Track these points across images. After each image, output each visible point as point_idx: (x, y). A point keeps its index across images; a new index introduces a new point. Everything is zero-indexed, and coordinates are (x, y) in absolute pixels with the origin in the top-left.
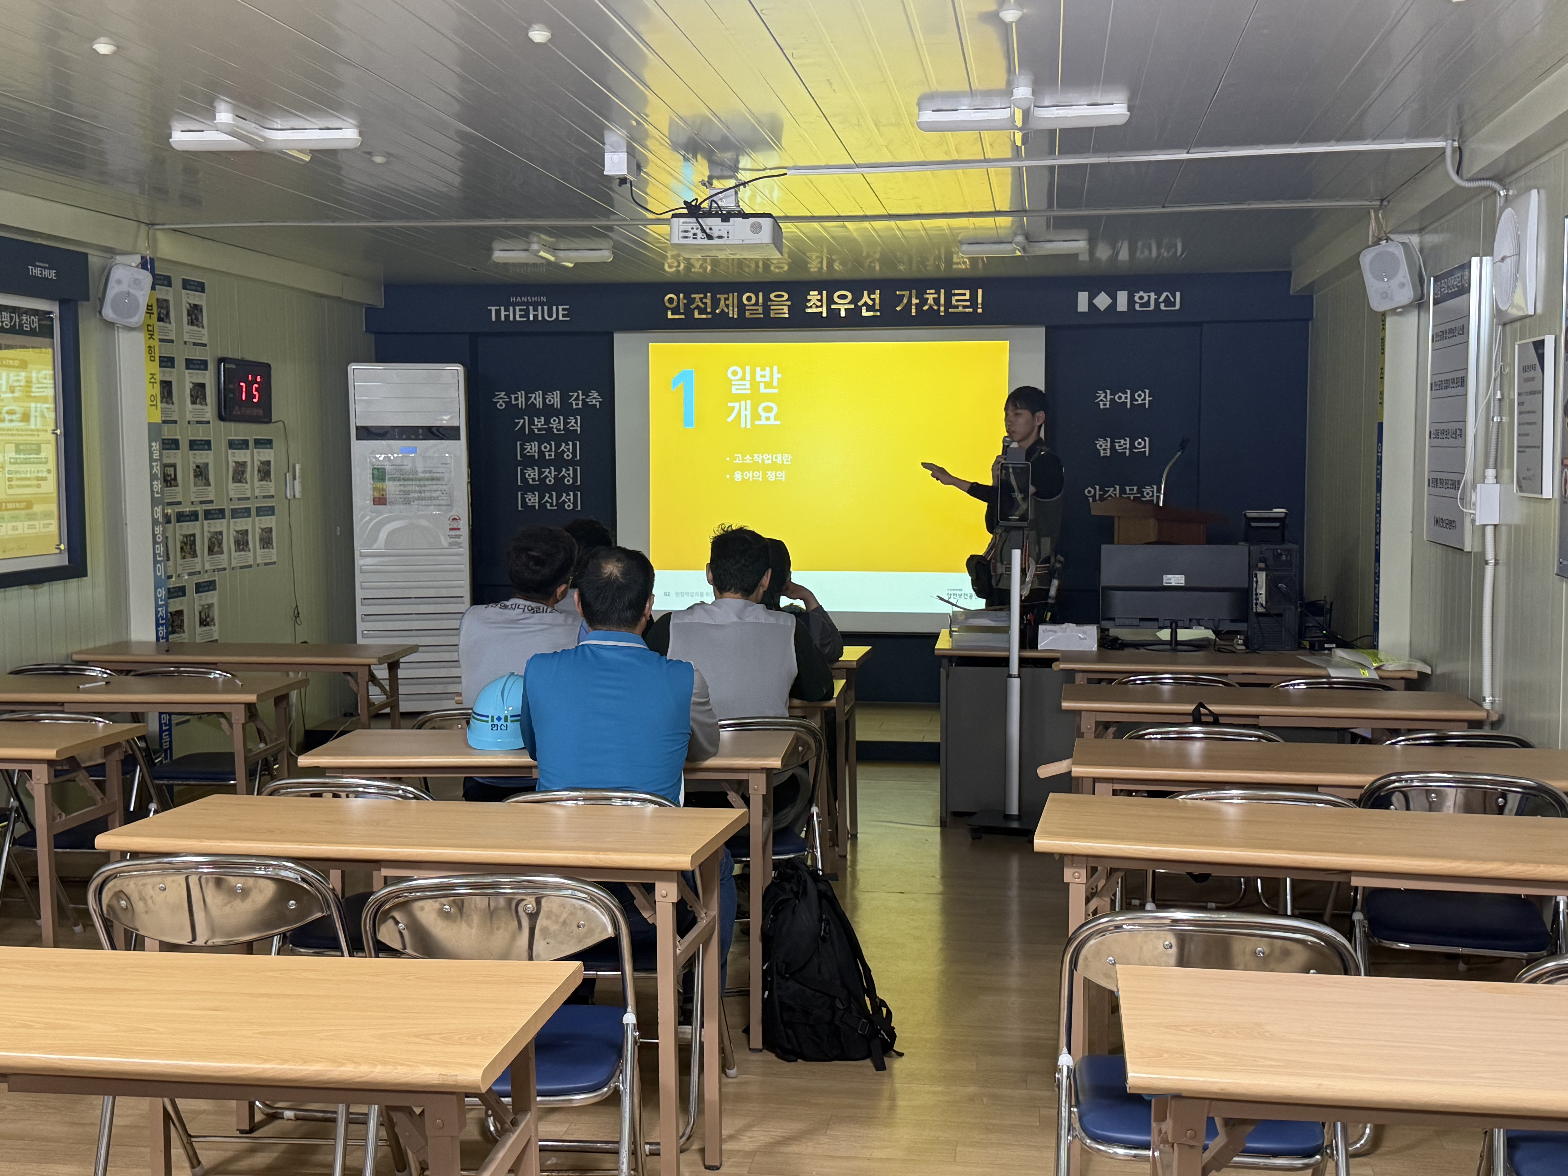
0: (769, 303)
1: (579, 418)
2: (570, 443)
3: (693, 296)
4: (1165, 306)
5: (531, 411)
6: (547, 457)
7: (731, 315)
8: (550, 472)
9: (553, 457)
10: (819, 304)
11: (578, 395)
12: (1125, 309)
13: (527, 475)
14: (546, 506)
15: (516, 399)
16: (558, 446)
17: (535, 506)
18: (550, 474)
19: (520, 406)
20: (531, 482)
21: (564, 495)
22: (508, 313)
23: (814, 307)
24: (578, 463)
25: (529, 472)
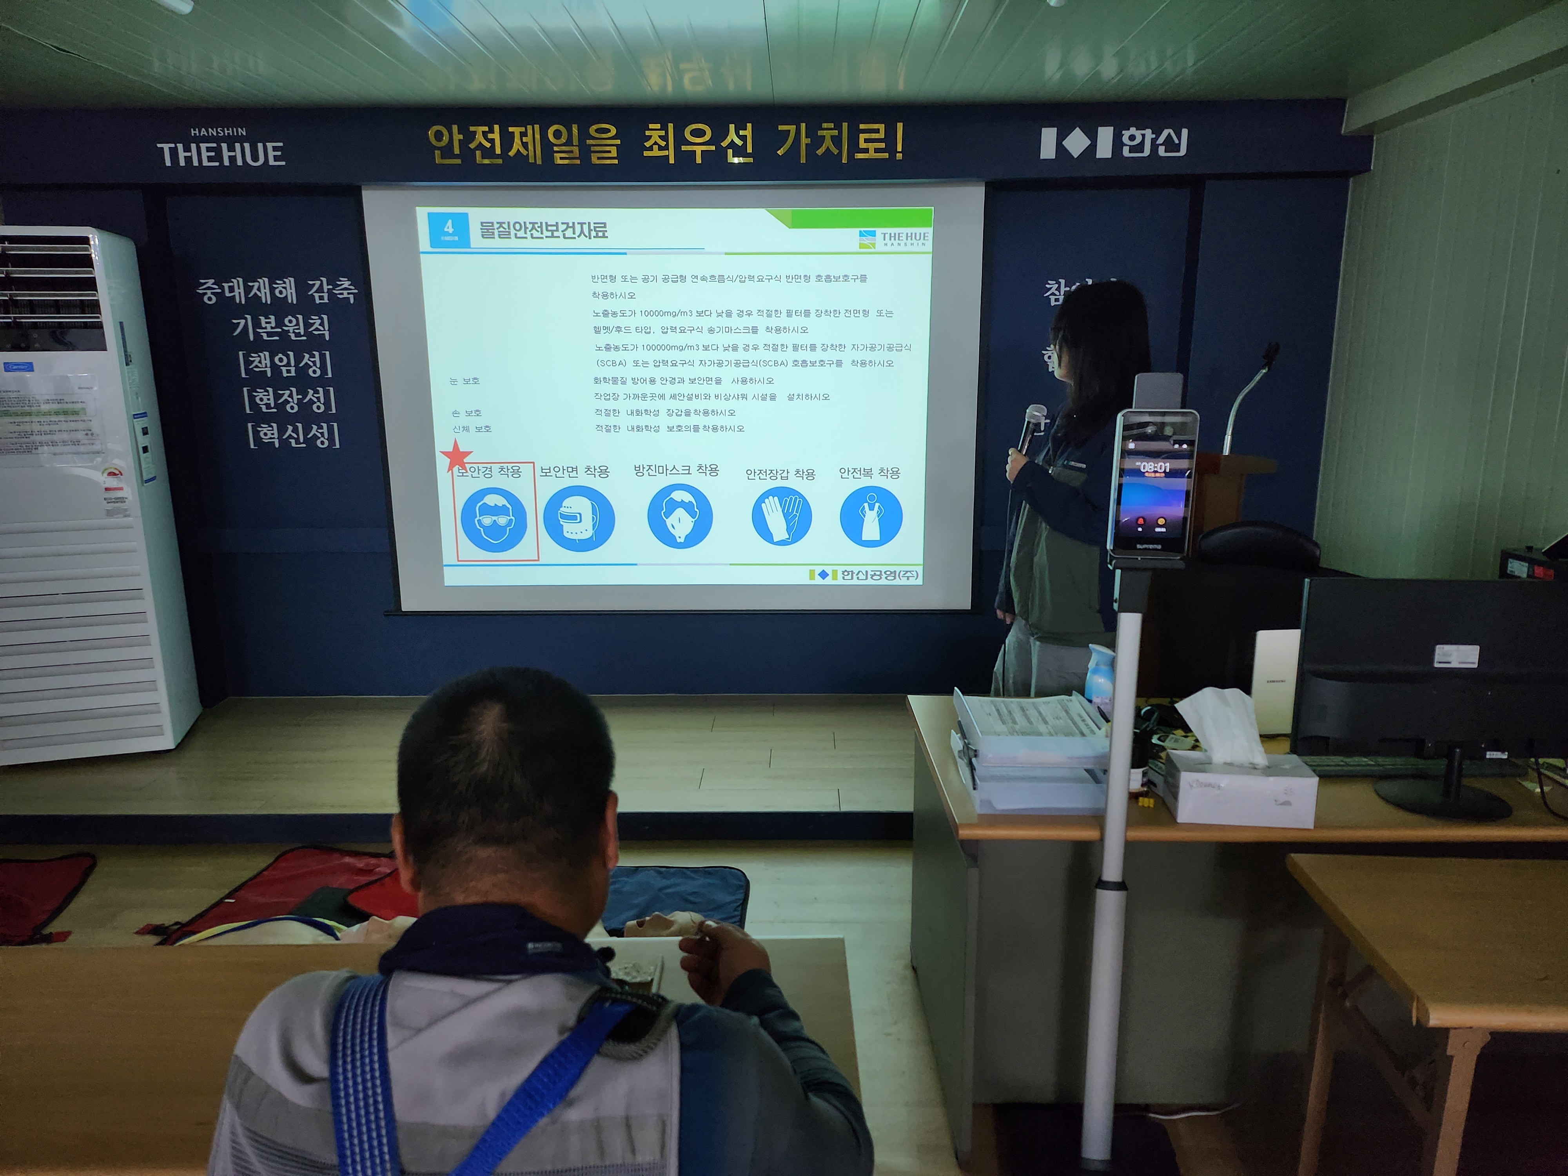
0: (589, 142)
1: (325, 317)
2: (317, 354)
3: (472, 129)
4: (1166, 151)
5: (255, 307)
6: (285, 375)
7: (531, 160)
8: (291, 396)
9: (293, 374)
10: (663, 144)
11: (321, 285)
12: (1109, 155)
13: (258, 400)
14: (291, 442)
15: (231, 289)
16: (299, 359)
17: (273, 443)
18: (292, 399)
19: (238, 301)
20: (264, 410)
21: (315, 427)
22: (188, 154)
23: (656, 147)
24: (330, 382)
25: (261, 395)
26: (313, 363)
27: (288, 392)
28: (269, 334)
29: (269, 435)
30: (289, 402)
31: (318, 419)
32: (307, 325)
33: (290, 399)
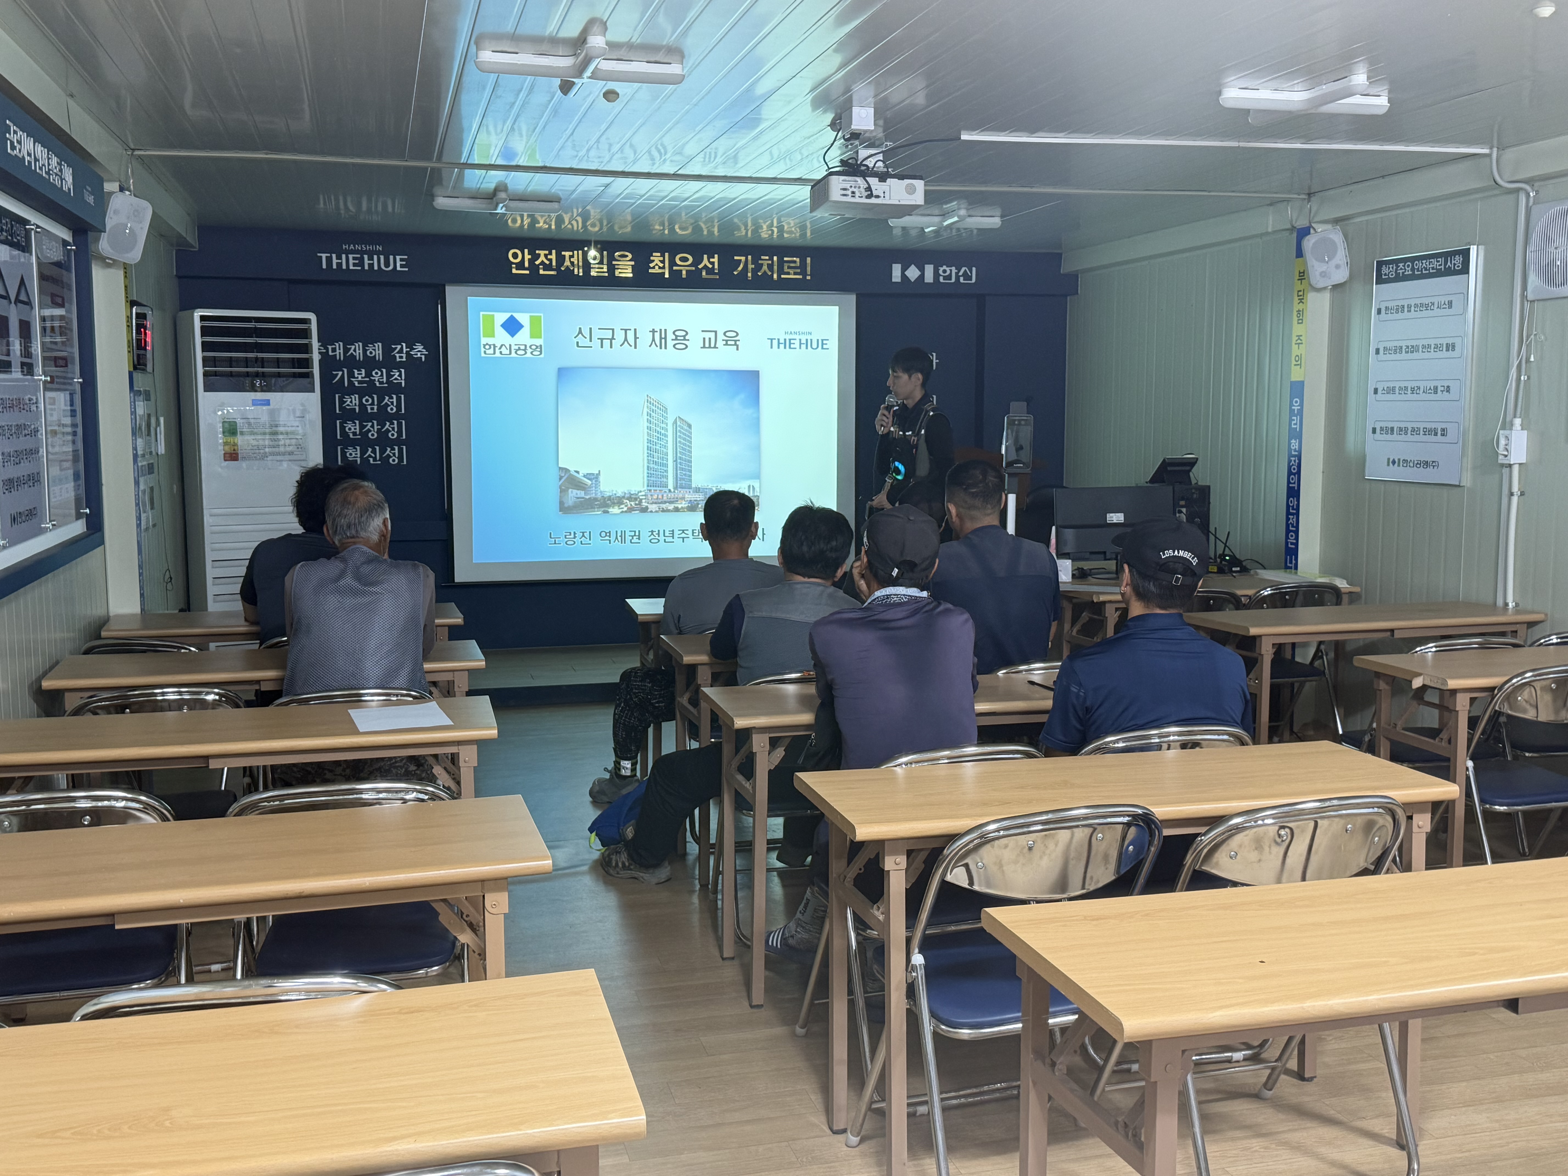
0: (614, 263)
1: (403, 371)
2: (394, 396)
3: (537, 252)
4: (964, 280)
5: (351, 363)
6: (369, 411)
7: (576, 272)
9: (375, 411)
10: (661, 265)
11: (402, 348)
12: (932, 280)
13: (347, 429)
14: (369, 460)
15: (334, 350)
16: (381, 400)
19: (338, 358)
20: (351, 436)
21: (389, 449)
22: (340, 261)
23: (657, 267)
24: (403, 417)
25: (350, 426)
26: (392, 403)
27: (370, 424)
28: (360, 382)
29: (354, 455)
30: (371, 431)
31: (392, 443)
32: (389, 376)
33: (372, 429)
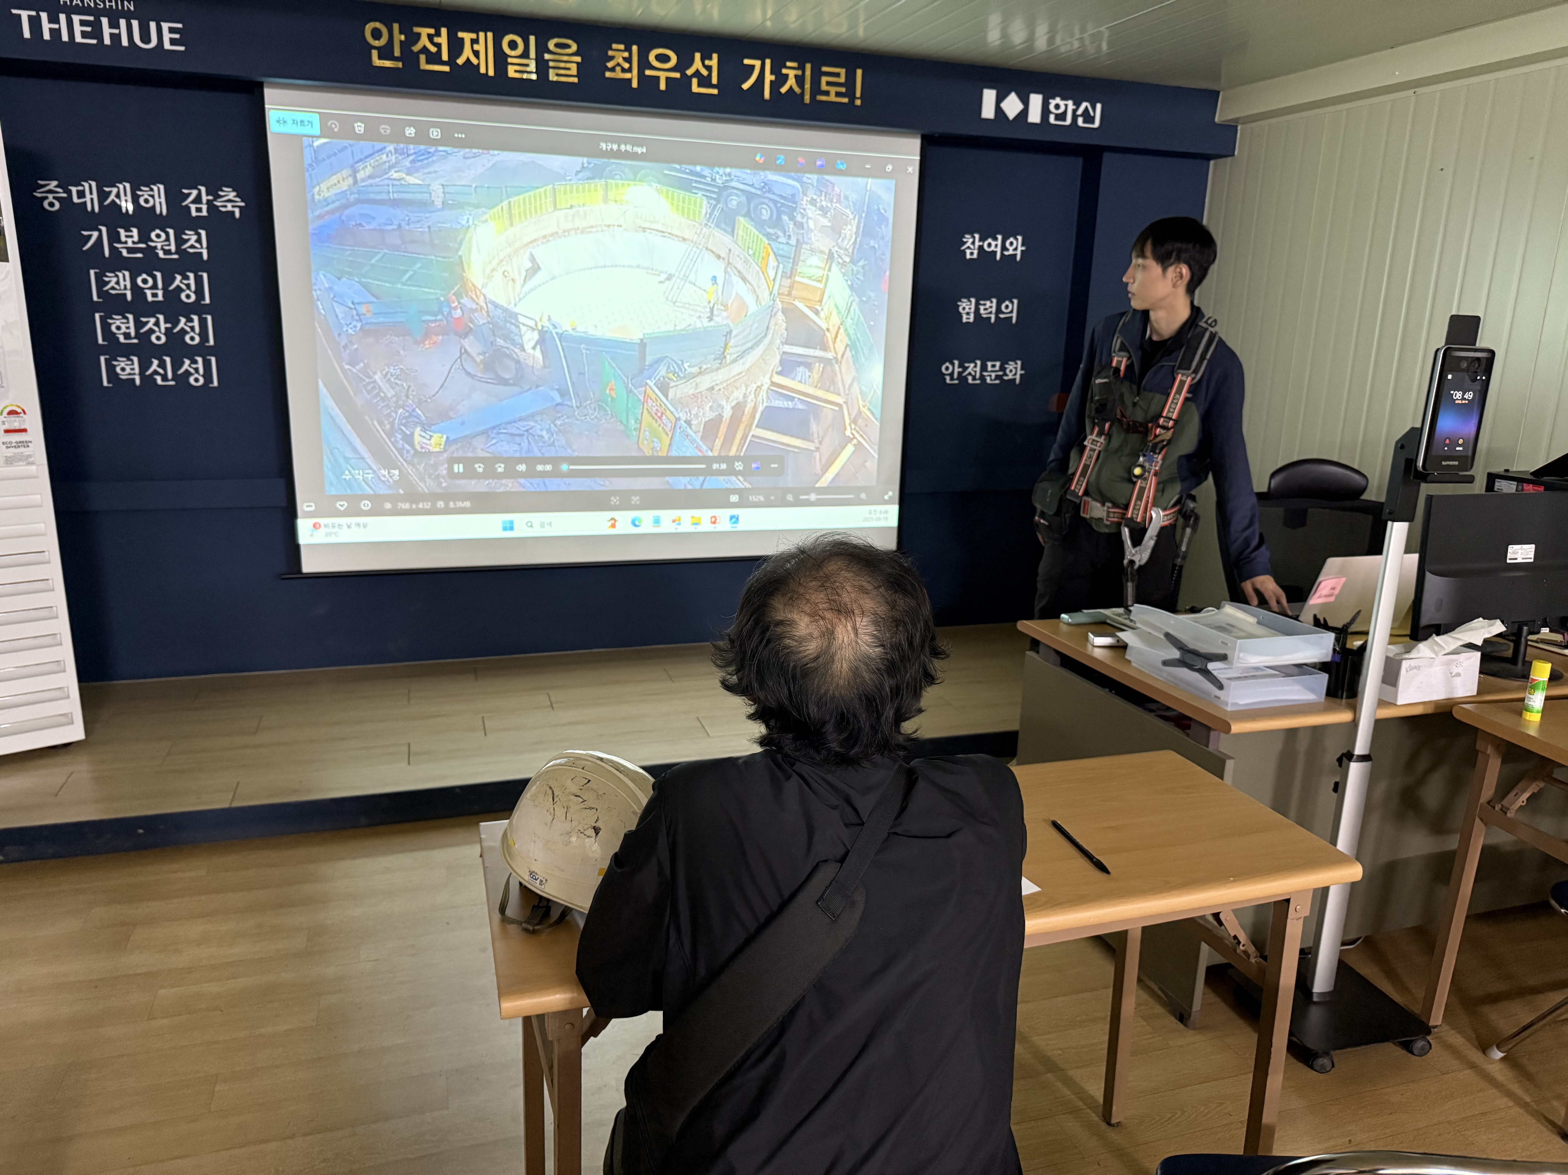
0: (547, 56)
2: (191, 275)
3: (417, 30)
5: (112, 217)
6: (150, 298)
7: (482, 71)
9: (160, 298)
10: (626, 65)
11: (199, 195)
13: (113, 328)
14: (155, 380)
15: (81, 194)
16: (168, 280)
17: (133, 380)
18: (158, 328)
19: (89, 209)
20: (122, 339)
21: (187, 362)
23: (618, 69)
24: (207, 309)
25: (118, 323)
26: (187, 287)
27: (153, 320)
28: (130, 250)
29: (128, 370)
30: (154, 332)
31: (192, 352)
32: (180, 241)
